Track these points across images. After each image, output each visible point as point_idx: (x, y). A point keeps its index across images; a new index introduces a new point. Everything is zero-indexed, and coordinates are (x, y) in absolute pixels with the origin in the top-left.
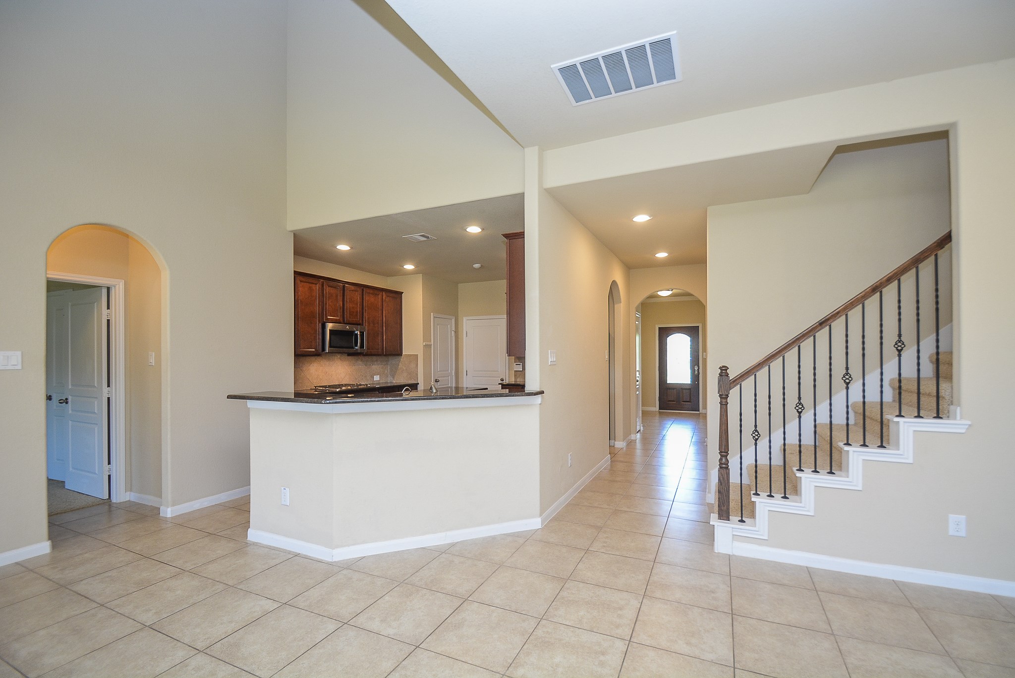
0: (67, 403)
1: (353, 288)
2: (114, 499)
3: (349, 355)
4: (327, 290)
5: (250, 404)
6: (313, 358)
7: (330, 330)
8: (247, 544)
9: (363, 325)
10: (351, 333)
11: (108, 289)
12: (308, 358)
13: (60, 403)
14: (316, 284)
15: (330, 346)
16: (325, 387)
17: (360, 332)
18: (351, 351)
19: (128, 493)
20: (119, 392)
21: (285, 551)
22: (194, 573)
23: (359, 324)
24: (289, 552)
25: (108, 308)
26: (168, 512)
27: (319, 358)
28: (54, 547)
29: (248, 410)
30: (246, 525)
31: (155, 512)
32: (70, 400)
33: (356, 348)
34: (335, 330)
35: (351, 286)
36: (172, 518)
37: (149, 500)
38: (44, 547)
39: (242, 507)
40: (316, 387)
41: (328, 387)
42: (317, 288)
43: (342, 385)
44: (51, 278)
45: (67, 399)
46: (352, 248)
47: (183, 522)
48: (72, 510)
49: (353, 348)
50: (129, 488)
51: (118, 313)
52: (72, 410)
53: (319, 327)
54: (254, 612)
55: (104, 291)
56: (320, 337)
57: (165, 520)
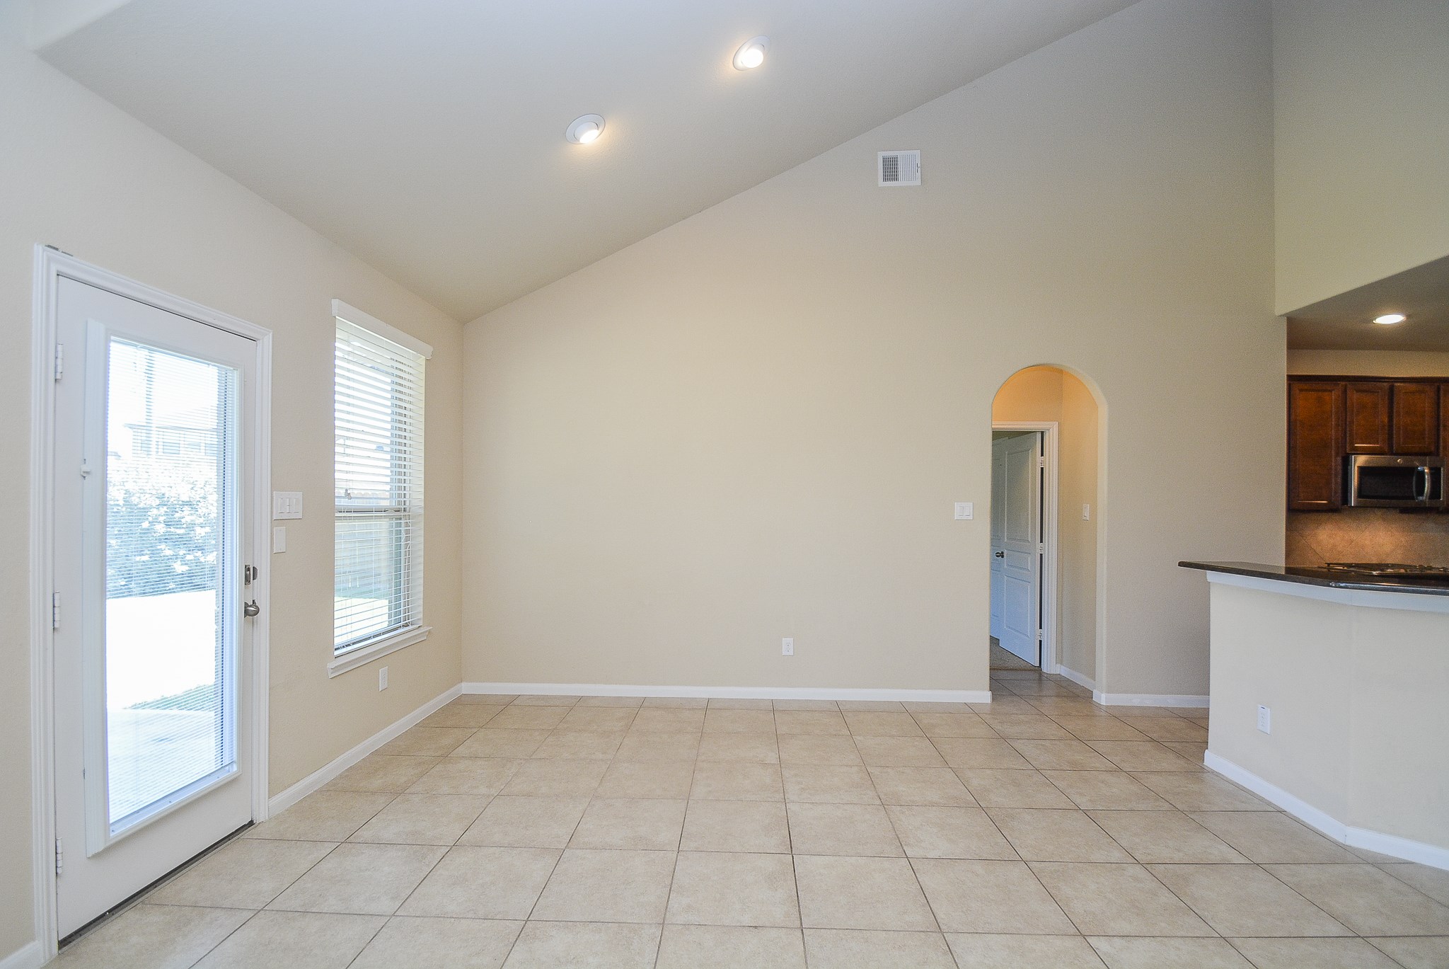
0: (1003, 557)
1: (1413, 387)
2: (1045, 669)
3: (1405, 511)
4: (1354, 397)
5: (1211, 576)
6: (1324, 516)
7: (1358, 467)
8: (1203, 770)
9: (1438, 455)
10: (1409, 473)
11: (1042, 433)
12: (1314, 516)
13: (997, 556)
14: (1331, 391)
15: (1360, 494)
16: (1350, 565)
17: (1430, 469)
18: (1410, 503)
19: (1058, 665)
20: (1051, 548)
21: (1262, 799)
22: (1132, 777)
23: (1429, 454)
24: (1269, 804)
25: (1042, 455)
26: (1102, 698)
27: (1336, 516)
28: (993, 699)
29: (1208, 585)
30: (1204, 744)
31: (1089, 695)
32: (1005, 555)
33: (1421, 498)
34: (1371, 467)
35: (1407, 385)
36: (1107, 707)
37: (1081, 679)
38: (985, 697)
39: (1197, 722)
40: (1329, 564)
41: (1353, 567)
42: (1333, 397)
43: (1387, 566)
44: (995, 428)
45: (1002, 553)
46: (1408, 316)
47: (1120, 716)
48: (1007, 669)
49: (1413, 498)
50: (1060, 661)
51: (1051, 461)
52: (1008, 565)
53: (1336, 462)
54: (1210, 854)
55: (1039, 436)
56: (1339, 480)
57: (1099, 706)
